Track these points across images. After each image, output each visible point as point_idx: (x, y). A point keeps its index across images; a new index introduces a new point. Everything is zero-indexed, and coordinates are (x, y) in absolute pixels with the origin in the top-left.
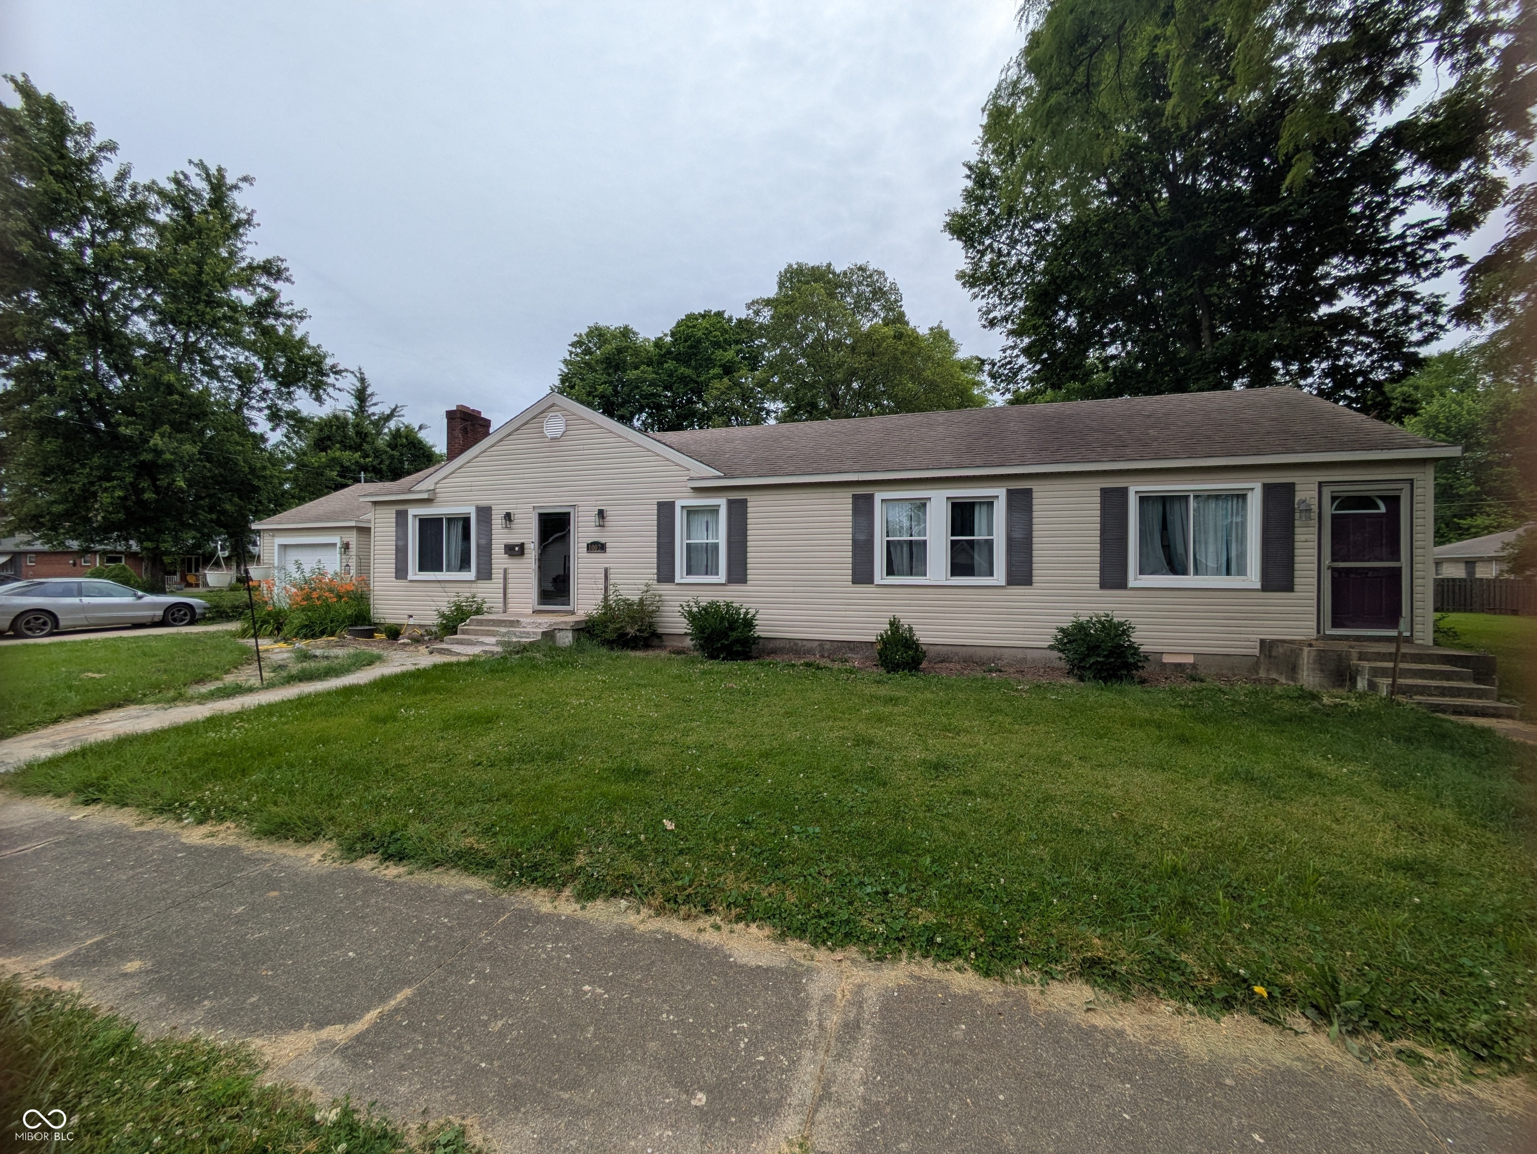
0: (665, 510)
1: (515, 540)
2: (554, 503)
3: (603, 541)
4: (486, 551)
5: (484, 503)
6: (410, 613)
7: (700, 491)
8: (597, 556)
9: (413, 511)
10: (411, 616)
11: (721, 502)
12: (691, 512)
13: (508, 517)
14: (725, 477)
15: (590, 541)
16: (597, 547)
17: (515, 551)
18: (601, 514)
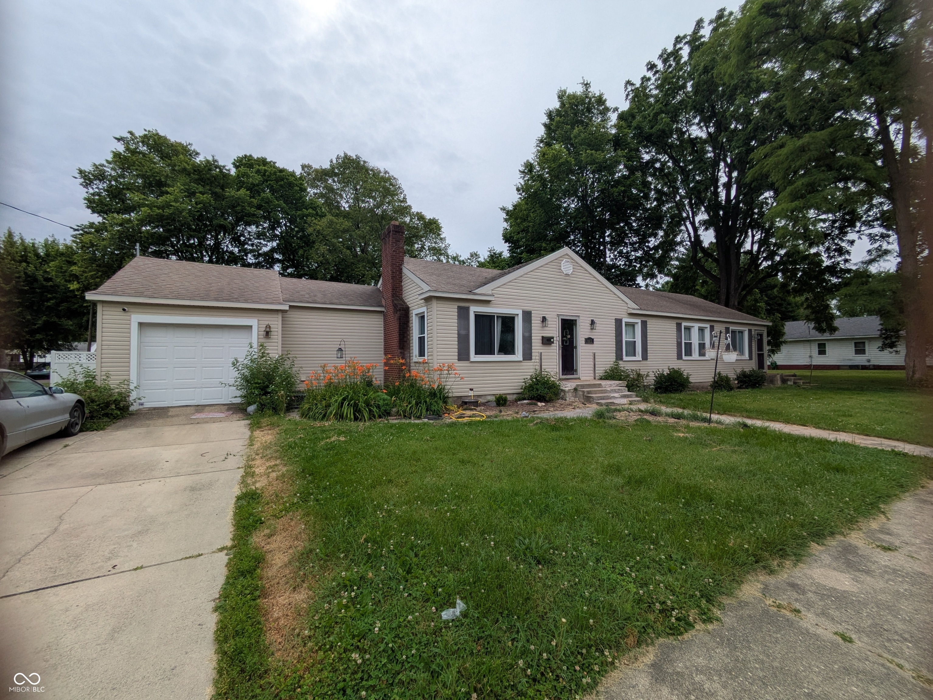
0: (618, 322)
1: (547, 334)
2: (569, 313)
3: (592, 337)
4: (528, 341)
5: (527, 309)
6: (471, 387)
7: (632, 315)
8: (589, 346)
9: (474, 309)
10: (471, 390)
11: (639, 321)
12: (627, 324)
13: (544, 319)
14: (641, 309)
15: (587, 337)
16: (589, 341)
17: (547, 341)
18: (593, 323)
